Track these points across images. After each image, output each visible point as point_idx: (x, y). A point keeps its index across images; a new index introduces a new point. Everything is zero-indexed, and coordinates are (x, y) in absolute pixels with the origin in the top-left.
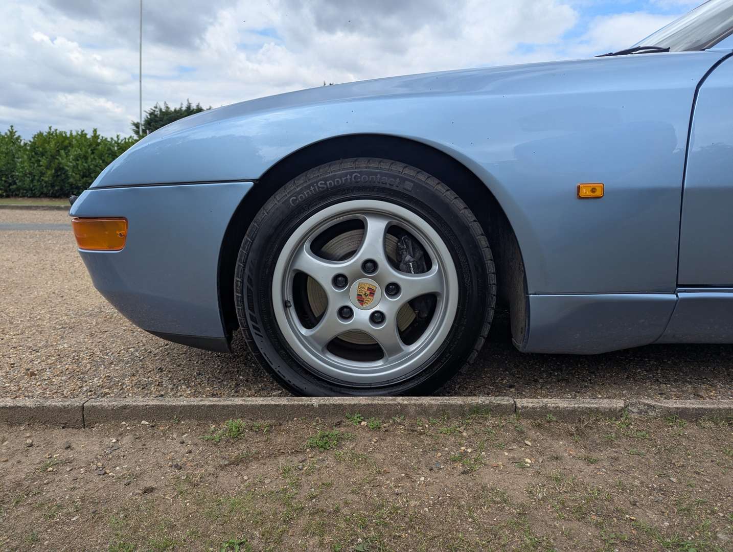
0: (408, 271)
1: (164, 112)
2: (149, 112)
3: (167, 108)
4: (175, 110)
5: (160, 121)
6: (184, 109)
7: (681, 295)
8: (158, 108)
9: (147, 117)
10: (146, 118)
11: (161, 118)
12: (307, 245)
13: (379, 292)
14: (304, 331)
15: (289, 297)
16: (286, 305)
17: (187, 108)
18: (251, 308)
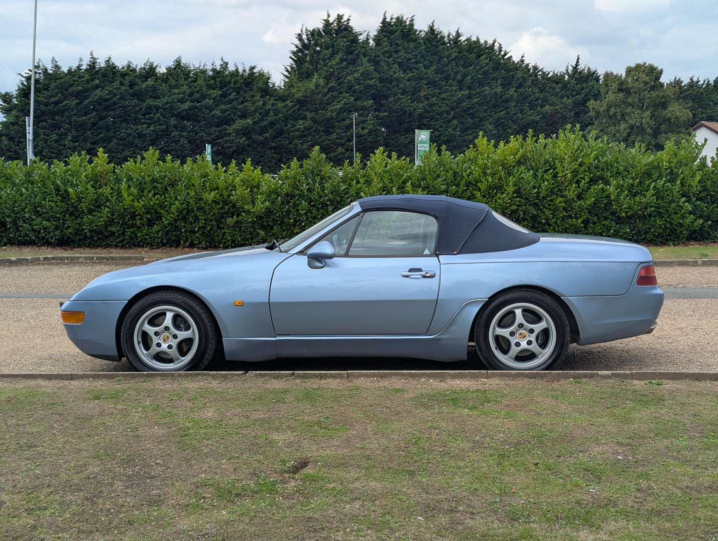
0: (182, 330)
1: (50, 74)
2: (25, 75)
3: (57, 67)
4: (70, 71)
5: (45, 89)
6: (84, 67)
7: (277, 338)
8: (42, 67)
9: (22, 84)
10: (21, 86)
11: (45, 84)
12: (146, 322)
13: (171, 338)
14: (145, 352)
15: (140, 340)
16: (139, 343)
17: (89, 65)
18: (127, 343)
